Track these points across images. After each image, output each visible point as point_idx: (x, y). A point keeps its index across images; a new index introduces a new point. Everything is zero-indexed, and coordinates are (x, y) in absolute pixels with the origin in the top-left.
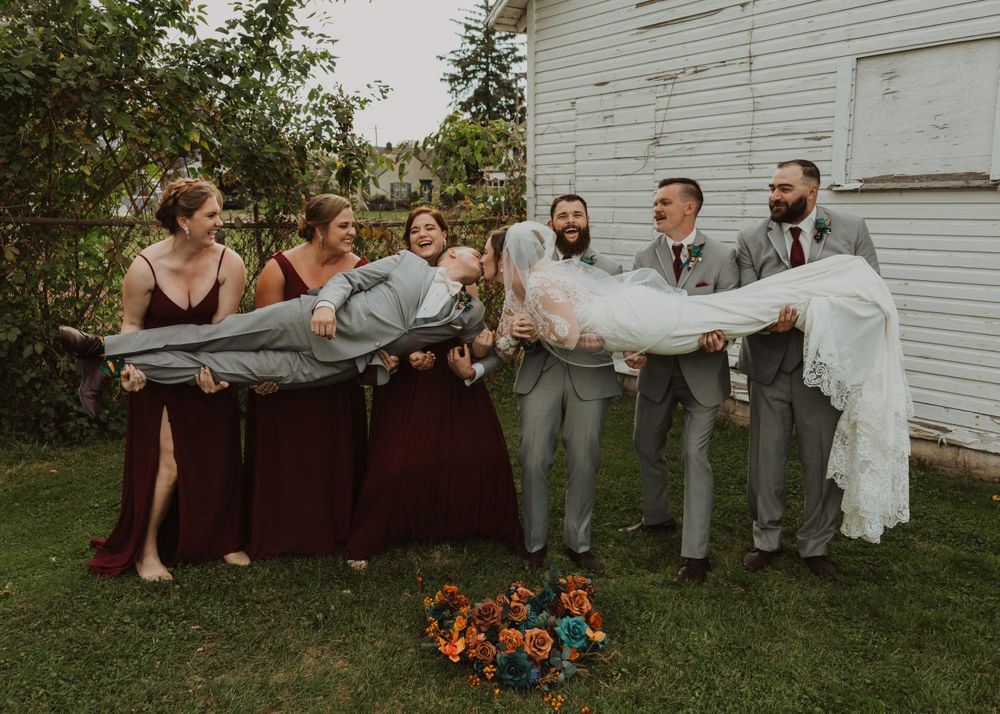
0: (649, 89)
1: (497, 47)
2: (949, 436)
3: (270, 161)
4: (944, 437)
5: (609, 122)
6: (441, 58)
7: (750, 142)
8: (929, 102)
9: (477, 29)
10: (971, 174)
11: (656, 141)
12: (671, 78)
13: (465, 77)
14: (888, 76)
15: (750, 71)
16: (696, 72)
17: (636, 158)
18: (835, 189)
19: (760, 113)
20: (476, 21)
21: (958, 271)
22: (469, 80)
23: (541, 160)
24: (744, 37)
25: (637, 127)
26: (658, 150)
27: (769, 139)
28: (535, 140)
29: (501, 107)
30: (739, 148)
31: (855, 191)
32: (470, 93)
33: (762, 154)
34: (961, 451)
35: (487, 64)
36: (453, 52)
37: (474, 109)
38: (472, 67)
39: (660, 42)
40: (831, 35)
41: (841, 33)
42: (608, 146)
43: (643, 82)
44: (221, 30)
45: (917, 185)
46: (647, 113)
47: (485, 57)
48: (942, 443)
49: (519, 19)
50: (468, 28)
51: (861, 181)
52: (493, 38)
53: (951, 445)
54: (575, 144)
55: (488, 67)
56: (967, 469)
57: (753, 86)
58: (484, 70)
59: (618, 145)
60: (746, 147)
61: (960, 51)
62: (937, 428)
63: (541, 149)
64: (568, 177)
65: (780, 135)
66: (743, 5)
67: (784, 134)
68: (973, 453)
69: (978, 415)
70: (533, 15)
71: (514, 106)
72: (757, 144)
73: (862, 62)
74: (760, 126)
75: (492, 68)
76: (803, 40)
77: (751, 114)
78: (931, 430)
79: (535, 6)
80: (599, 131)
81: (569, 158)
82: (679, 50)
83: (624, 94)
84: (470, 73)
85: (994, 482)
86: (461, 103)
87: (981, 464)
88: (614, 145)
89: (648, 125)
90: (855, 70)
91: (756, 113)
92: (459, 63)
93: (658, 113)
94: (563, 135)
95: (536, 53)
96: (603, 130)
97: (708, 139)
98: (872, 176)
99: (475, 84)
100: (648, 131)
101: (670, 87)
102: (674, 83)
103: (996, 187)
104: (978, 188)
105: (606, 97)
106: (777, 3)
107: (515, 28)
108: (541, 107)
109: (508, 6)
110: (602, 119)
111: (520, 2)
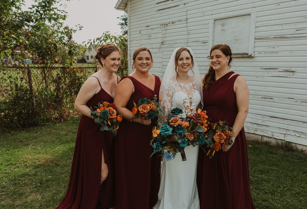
0: (160, 28)
5: (150, 38)
7: (187, 44)
8: (233, 33)
10: (244, 53)
11: (162, 43)
12: (166, 25)
14: (222, 25)
15: (187, 23)
16: (173, 23)
17: (157, 48)
19: (190, 35)
23: (131, 48)
24: (185, 13)
25: (158, 39)
26: (163, 46)
27: (192, 43)
28: (130, 43)
39: (163, 14)
40: (207, 13)
41: (210, 13)
42: (149, 45)
43: (159, 26)
46: (160, 35)
49: (125, 7)
54: (141, 44)
57: (188, 28)
59: (152, 44)
61: (240, 18)
63: (132, 45)
65: (195, 42)
66: (184, 4)
67: (196, 42)
70: (129, 6)
72: (189, 44)
73: (216, 21)
74: (190, 39)
76: (200, 15)
77: (187, 35)
79: (129, 3)
80: (147, 40)
82: (168, 17)
83: (154, 29)
85: (251, 141)
87: (249, 137)
88: (151, 44)
90: (214, 23)
93: (163, 35)
94: (138, 41)
95: (130, 17)
96: (148, 40)
97: (176, 43)
100: (160, 40)
101: (166, 27)
102: (167, 27)
103: (250, 57)
104: (246, 57)
105: (149, 30)
106: (193, 3)
107: (124, 9)
108: (131, 33)
109: (121, 3)
110: (148, 37)
111: (124, 2)
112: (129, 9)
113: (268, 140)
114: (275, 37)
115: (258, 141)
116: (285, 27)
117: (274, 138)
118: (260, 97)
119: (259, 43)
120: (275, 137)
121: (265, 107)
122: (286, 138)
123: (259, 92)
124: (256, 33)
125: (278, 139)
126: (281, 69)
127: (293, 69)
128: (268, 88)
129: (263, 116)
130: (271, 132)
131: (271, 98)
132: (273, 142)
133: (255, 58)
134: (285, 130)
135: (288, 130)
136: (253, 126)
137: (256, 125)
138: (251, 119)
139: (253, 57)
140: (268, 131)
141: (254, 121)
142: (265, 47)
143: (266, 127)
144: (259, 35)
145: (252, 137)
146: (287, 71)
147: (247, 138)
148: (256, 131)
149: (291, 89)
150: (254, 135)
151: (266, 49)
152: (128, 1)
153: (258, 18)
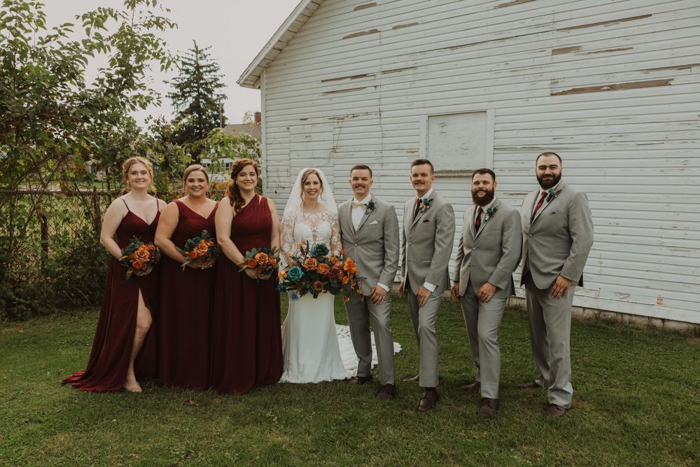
0: (329, 124)
1: (205, 77)
5: (308, 139)
6: (166, 82)
7: (381, 152)
8: (460, 138)
9: (191, 65)
11: (334, 150)
12: (341, 119)
13: (183, 95)
14: (442, 125)
15: (380, 118)
16: (354, 117)
17: (324, 158)
20: (189, 59)
22: (186, 98)
23: (270, 157)
24: (376, 102)
25: (324, 142)
26: (335, 155)
27: (391, 151)
28: (265, 147)
29: (208, 116)
30: (375, 155)
32: (188, 106)
33: (387, 158)
35: (198, 88)
36: (174, 79)
37: (190, 116)
38: (188, 89)
39: (335, 100)
40: (416, 105)
41: (421, 104)
42: (308, 152)
43: (326, 120)
44: (95, 84)
45: (456, 175)
46: (329, 136)
47: (196, 83)
49: (256, 82)
50: (184, 63)
52: (202, 71)
54: (290, 150)
55: (198, 91)
57: (382, 126)
58: (195, 91)
59: (313, 151)
60: (379, 155)
61: (470, 116)
63: (270, 152)
64: (286, 167)
65: (395, 149)
66: (375, 87)
67: (398, 149)
70: (264, 81)
71: (217, 115)
72: (385, 154)
73: (431, 119)
74: (385, 145)
75: (201, 90)
77: (381, 139)
79: (265, 76)
80: (302, 144)
81: (287, 157)
82: (344, 105)
83: (316, 125)
84: (186, 93)
86: (180, 112)
88: (311, 151)
89: (329, 142)
90: (428, 121)
91: (384, 139)
92: (178, 86)
93: (335, 136)
94: (282, 145)
96: (306, 143)
99: (190, 100)
100: (329, 145)
101: (340, 123)
102: (342, 122)
105: (306, 126)
106: (391, 87)
107: (253, 86)
108: (270, 130)
109: (251, 75)
110: (304, 137)
111: (257, 73)
112: (264, 87)
113: (518, 302)
114: (524, 148)
119: (501, 156)
124: (496, 140)
140: (518, 289)
142: (510, 162)
144: (500, 142)
151: (511, 165)
152: (262, 71)
153: (497, 118)
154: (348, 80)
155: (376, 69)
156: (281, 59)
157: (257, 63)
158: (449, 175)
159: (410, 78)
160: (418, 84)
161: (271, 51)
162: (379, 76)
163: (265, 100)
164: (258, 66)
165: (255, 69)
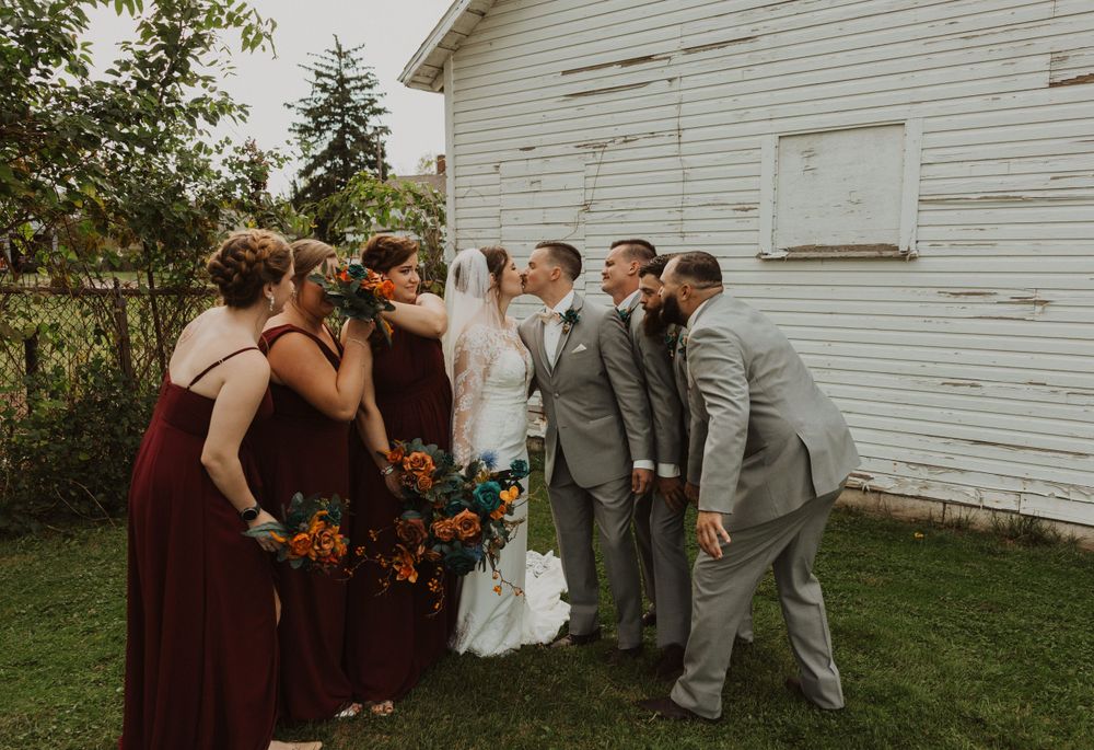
0: (577, 156)
1: (353, 97)
2: (871, 483)
3: (180, 220)
4: (867, 484)
5: (535, 187)
6: (289, 107)
7: (681, 211)
8: (845, 179)
9: (330, 76)
10: (883, 245)
11: (586, 207)
12: (600, 147)
13: (317, 128)
14: (806, 155)
15: (680, 143)
16: (626, 142)
17: (566, 224)
18: (763, 257)
19: (689, 184)
20: (327, 67)
21: (874, 332)
22: (322, 132)
23: (462, 223)
24: (672, 111)
25: (566, 193)
26: (589, 217)
27: (700, 208)
28: (455, 204)
29: (360, 163)
30: (672, 217)
31: (782, 259)
32: (324, 146)
33: (692, 222)
34: (882, 496)
35: (342, 115)
36: (302, 100)
37: (328, 164)
38: (325, 118)
39: (587, 111)
40: (755, 114)
41: (764, 113)
42: (536, 211)
43: (571, 147)
45: (837, 254)
46: (576, 180)
47: (339, 107)
48: (866, 490)
49: (436, 78)
50: (319, 74)
51: (786, 250)
52: (347, 86)
53: (873, 491)
54: (499, 208)
55: (342, 121)
56: (887, 511)
57: (683, 158)
58: (339, 121)
59: (545, 210)
60: (677, 216)
61: (869, 134)
62: (861, 476)
63: (462, 213)
64: (493, 241)
65: (709, 205)
66: (670, 80)
67: (714, 205)
68: (892, 497)
69: (896, 462)
71: (374, 162)
72: (688, 213)
73: (785, 142)
74: (689, 196)
75: (347, 119)
76: (729, 117)
77: (682, 184)
78: (856, 479)
79: (452, 66)
80: (526, 196)
81: (495, 222)
82: (607, 119)
83: (551, 159)
84: (323, 124)
86: (313, 157)
87: (900, 507)
88: (541, 210)
89: (577, 192)
90: (778, 147)
91: (686, 184)
92: (309, 112)
93: (588, 179)
94: (486, 198)
95: (455, 114)
96: (531, 195)
97: (638, 206)
98: (796, 245)
99: (330, 136)
100: (578, 198)
101: (599, 155)
102: (603, 152)
103: (905, 257)
104: (890, 258)
105: (532, 162)
106: (703, 80)
107: (430, 87)
108: (461, 171)
109: (425, 64)
110: (528, 184)
111: (437, 62)
112: (451, 87)
113: (964, 513)
114: (986, 198)
115: (931, 518)
116: (1015, 167)
117: (984, 508)
118: (940, 381)
119: (932, 215)
120: (986, 505)
121: (955, 413)
122: (1023, 504)
123: (932, 365)
124: (923, 183)
125: (997, 510)
126: (1004, 296)
127: (1042, 296)
128: (963, 352)
129: (948, 441)
130: (973, 489)
131: (972, 385)
132: (983, 518)
133: (921, 260)
134: (1020, 481)
135: (1030, 480)
136: (915, 474)
137: (925, 468)
138: (907, 451)
139: (913, 258)
140: (964, 488)
141: (917, 457)
142: (954, 228)
143: (958, 474)
144: (932, 187)
145: (913, 508)
146: (1024, 301)
147: (896, 511)
148: (926, 488)
149: (1036, 356)
150: (917, 501)
151: (956, 234)
152: (447, 57)
153: (929, 136)
154: (616, 69)
155: (674, 45)
156: (482, 32)
157: (438, 39)
158: (821, 255)
159: (743, 60)
160: (759, 72)
161: (463, 15)
162: (679, 58)
163: (453, 115)
164: (440, 45)
165: (433, 53)
